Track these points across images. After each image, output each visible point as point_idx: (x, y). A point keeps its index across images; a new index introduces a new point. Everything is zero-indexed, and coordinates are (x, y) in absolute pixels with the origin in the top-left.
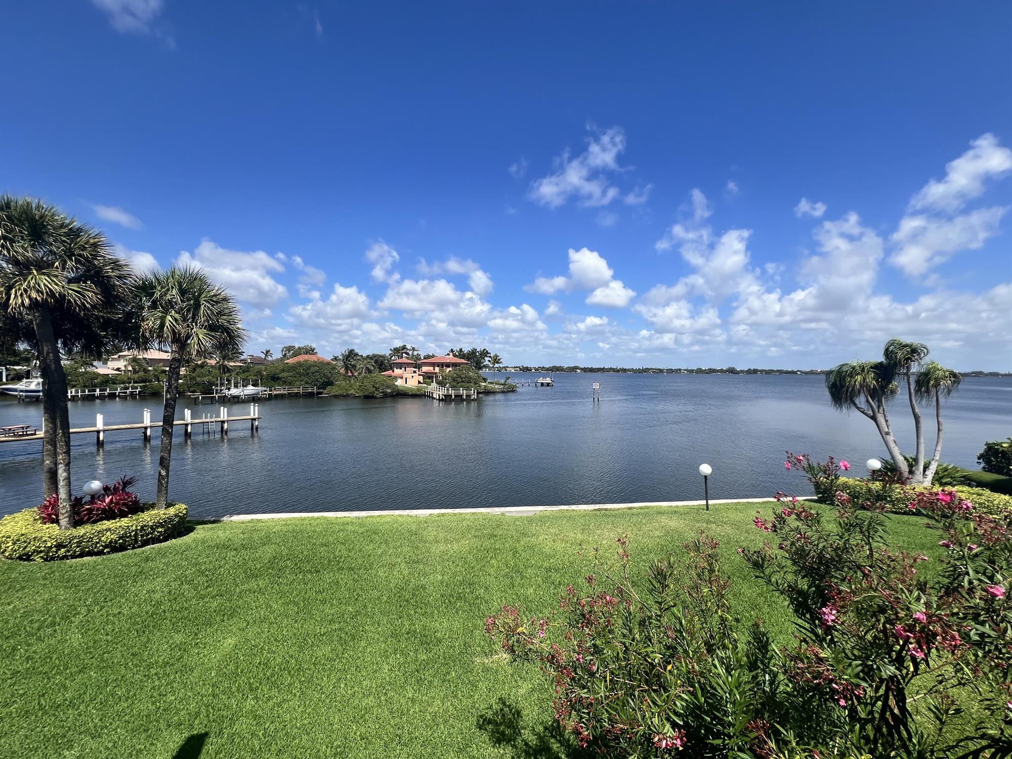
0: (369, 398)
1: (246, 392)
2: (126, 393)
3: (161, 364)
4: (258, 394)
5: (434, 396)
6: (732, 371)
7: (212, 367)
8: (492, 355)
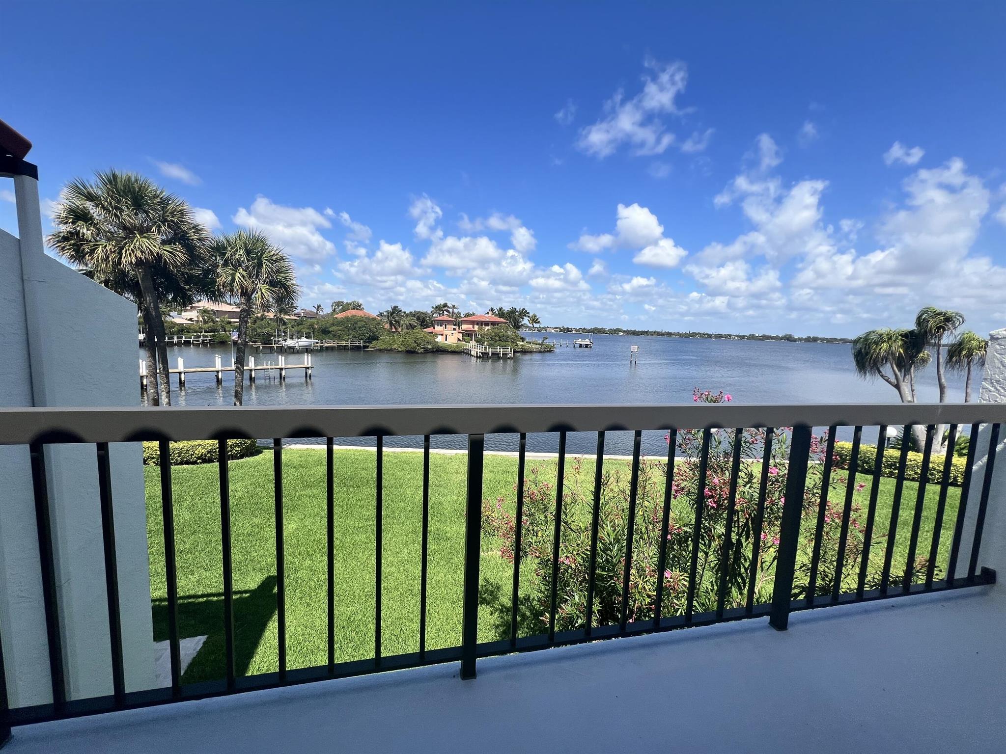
0: (411, 352)
1: (301, 344)
2: (199, 341)
3: (227, 316)
4: (311, 345)
5: (472, 353)
6: (789, 338)
7: (271, 319)
8: (531, 315)
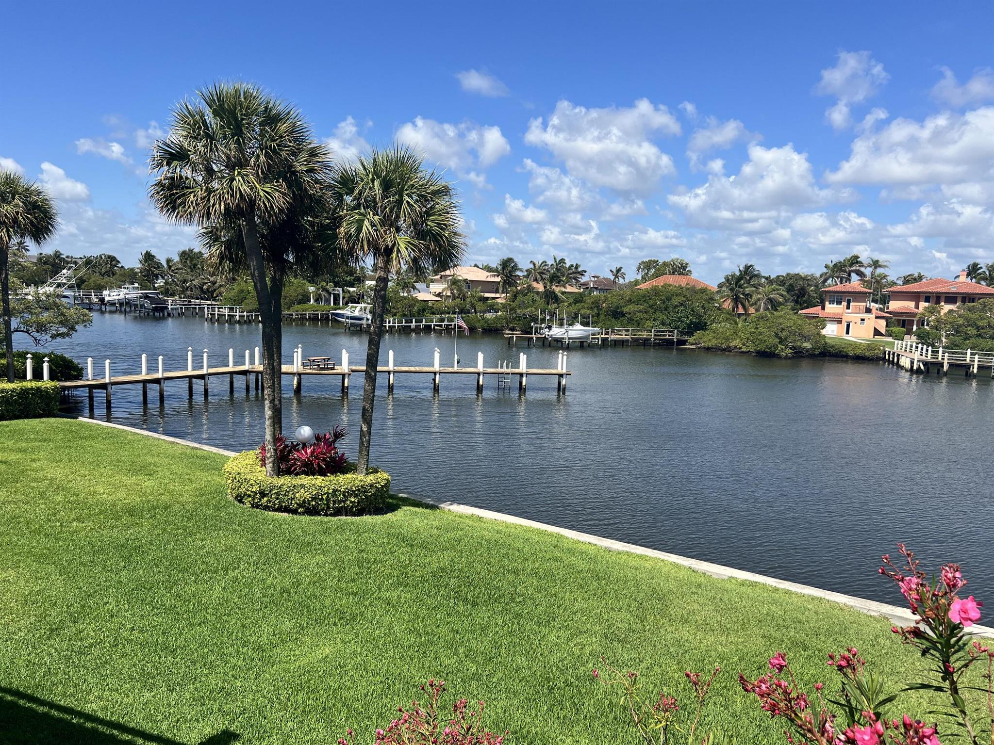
1: (572, 334)
2: (441, 326)
3: (479, 288)
5: (903, 362)
